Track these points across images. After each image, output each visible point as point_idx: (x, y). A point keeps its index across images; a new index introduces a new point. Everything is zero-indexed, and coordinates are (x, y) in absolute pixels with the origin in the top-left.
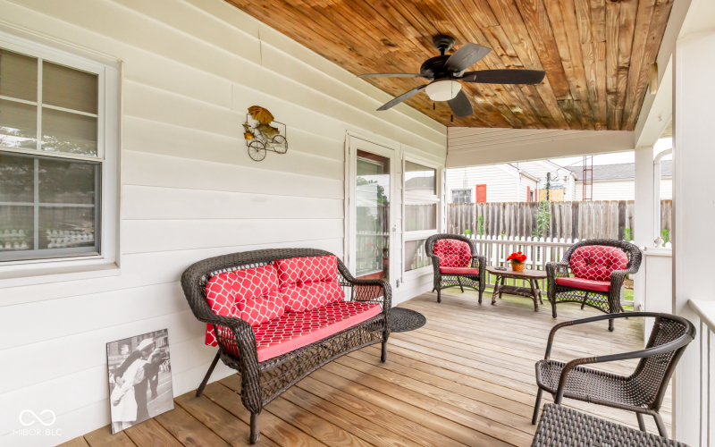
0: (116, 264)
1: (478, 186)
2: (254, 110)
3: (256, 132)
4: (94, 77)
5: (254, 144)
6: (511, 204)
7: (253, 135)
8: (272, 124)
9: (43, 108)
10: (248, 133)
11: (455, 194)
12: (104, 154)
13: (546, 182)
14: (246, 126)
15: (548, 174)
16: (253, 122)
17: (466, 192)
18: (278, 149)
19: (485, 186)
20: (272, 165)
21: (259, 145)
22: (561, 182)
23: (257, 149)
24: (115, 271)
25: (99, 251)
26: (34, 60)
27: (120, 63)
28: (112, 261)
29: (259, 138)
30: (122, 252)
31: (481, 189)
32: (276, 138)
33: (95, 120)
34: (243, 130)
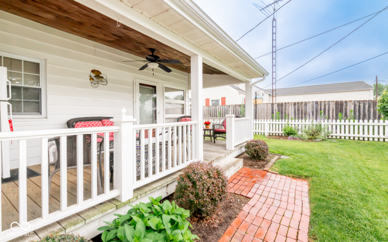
0: (46, 118)
1: (222, 98)
2: (93, 71)
3: (94, 78)
4: (39, 64)
5: (94, 82)
6: (232, 105)
7: (93, 79)
8: (101, 75)
9: (24, 74)
10: (91, 79)
11: (213, 102)
12: (42, 86)
13: (255, 96)
14: (90, 76)
15: (256, 92)
16: (93, 75)
17: (217, 101)
18: (103, 83)
19: (225, 98)
20: (101, 89)
21: (96, 82)
22: (261, 96)
23: (95, 84)
24: (46, 119)
25: (41, 114)
26: (21, 61)
27: (46, 60)
28: (45, 117)
29: (96, 80)
30: (48, 114)
31: (223, 99)
32: (103, 80)
33: (39, 76)
34: (89, 78)
